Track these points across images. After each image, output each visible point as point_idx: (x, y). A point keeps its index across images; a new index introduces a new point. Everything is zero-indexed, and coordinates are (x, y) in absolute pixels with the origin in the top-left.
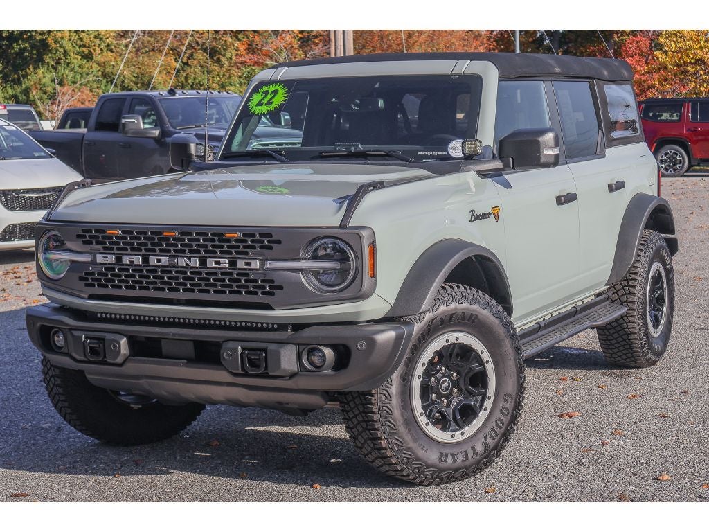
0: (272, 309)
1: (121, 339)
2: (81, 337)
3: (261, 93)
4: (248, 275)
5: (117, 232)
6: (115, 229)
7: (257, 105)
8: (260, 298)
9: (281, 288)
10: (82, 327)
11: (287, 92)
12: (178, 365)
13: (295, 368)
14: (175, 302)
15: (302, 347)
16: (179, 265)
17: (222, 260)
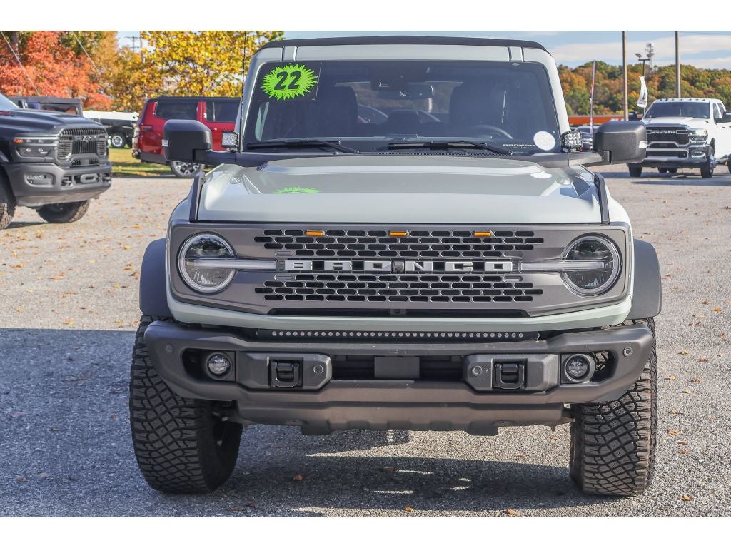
0: (527, 316)
1: (325, 359)
2: (266, 361)
3: (275, 76)
4: (499, 279)
5: (321, 234)
6: (319, 229)
7: (276, 88)
8: (513, 305)
9: (539, 292)
10: (266, 348)
11: (313, 75)
12: (404, 386)
13: (555, 382)
14: (392, 313)
15: (564, 357)
16: (407, 270)
17: (465, 263)
